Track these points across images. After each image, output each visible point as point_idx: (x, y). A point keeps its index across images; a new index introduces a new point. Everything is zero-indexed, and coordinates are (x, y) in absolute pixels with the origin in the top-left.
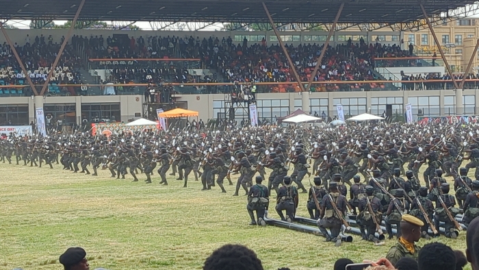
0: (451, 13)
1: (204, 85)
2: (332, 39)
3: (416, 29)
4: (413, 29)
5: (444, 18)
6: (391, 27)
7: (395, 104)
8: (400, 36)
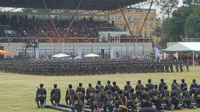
0: (133, 6)
1: (12, 39)
2: (75, 17)
3: (116, 13)
4: (114, 13)
5: (129, 9)
6: (104, 12)
7: (105, 49)
8: (108, 16)
